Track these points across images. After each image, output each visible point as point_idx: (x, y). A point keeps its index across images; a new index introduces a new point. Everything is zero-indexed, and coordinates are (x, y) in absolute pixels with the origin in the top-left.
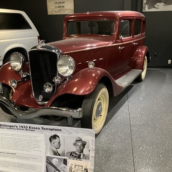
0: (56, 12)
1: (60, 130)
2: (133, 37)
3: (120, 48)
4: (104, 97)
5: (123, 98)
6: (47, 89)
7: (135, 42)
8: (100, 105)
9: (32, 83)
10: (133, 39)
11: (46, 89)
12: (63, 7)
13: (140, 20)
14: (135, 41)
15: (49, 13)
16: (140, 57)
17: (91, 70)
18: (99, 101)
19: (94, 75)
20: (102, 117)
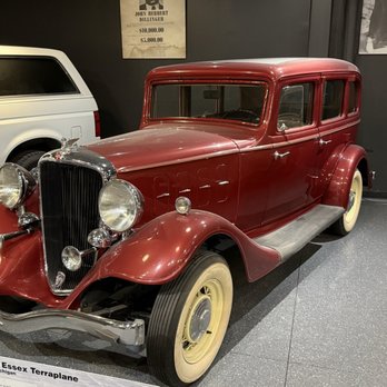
0: (142, 52)
1: (75, 379)
2: (319, 125)
3: (277, 154)
4: (218, 285)
5: (284, 282)
6: (70, 260)
7: (325, 138)
8: (204, 305)
9: (43, 238)
10: (319, 132)
11: (67, 259)
12: (160, 40)
13: (344, 81)
14: (322, 134)
15: (126, 55)
16: (339, 174)
17: (183, 219)
18: (204, 297)
19: (188, 230)
20: (213, 336)
